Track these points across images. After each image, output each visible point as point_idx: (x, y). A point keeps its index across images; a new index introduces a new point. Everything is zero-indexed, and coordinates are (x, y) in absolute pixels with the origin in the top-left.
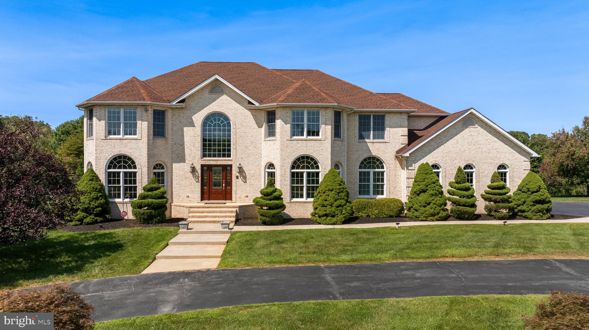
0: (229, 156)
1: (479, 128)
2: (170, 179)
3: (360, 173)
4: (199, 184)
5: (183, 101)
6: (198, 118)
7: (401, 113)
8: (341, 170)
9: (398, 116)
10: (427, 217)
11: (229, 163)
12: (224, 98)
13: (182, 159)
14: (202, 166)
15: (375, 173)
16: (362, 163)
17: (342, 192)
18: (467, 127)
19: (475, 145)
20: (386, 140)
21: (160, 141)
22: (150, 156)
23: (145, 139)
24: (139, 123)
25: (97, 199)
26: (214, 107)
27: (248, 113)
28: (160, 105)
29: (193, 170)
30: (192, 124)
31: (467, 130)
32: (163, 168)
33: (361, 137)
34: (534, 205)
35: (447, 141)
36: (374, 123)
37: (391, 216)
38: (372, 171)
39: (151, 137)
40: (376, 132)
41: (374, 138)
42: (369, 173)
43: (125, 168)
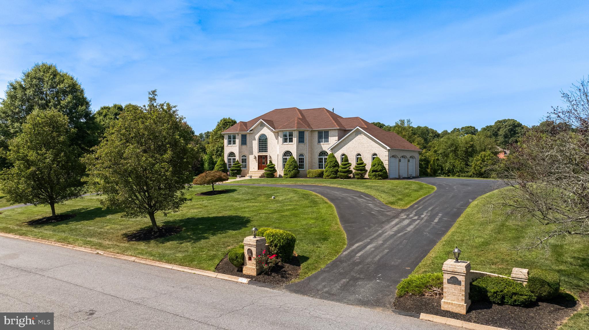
0: (267, 152)
1: (363, 135)
2: (248, 161)
3: (319, 158)
4: (257, 164)
5: (251, 131)
6: (257, 137)
7: (335, 130)
8: (304, 157)
9: (334, 131)
10: (326, 177)
11: (266, 155)
12: (265, 128)
13: (252, 154)
14: (259, 156)
15: (325, 158)
16: (320, 154)
17: (292, 165)
18: (357, 135)
19: (361, 144)
20: (329, 143)
21: (244, 147)
22: (240, 152)
23: (238, 146)
24: (236, 140)
25: (221, 167)
26: (261, 132)
27: (273, 134)
28: (244, 133)
29: (255, 158)
30: (255, 139)
31: (357, 137)
32: (246, 157)
33: (319, 142)
34: (372, 173)
35: (349, 142)
36: (324, 135)
37: (316, 177)
38: (323, 157)
39: (240, 145)
40: (326, 139)
41: (325, 142)
42: (322, 158)
43: (233, 157)
